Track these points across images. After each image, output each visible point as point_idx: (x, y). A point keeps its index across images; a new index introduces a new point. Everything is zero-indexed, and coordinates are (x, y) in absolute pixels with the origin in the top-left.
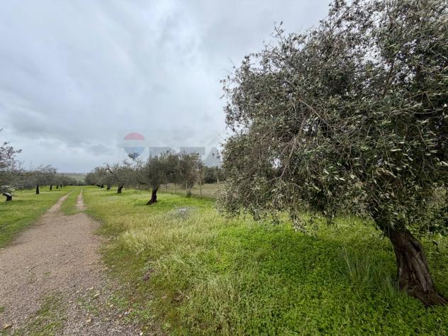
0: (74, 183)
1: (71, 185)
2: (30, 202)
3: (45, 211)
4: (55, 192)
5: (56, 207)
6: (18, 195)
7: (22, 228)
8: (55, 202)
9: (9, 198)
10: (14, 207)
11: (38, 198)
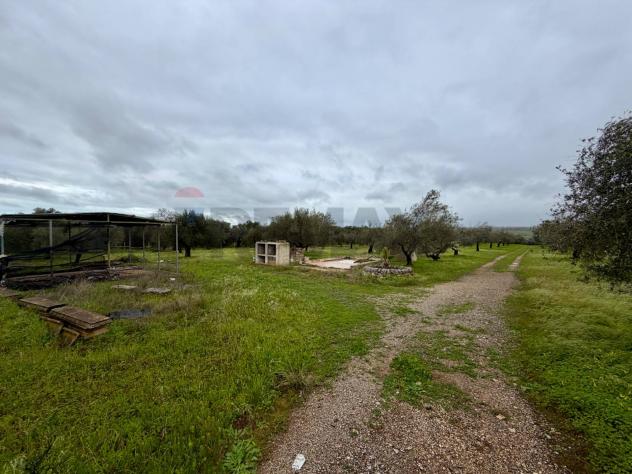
0: (520, 241)
1: (516, 243)
2: (471, 258)
3: (480, 266)
4: (495, 250)
5: (491, 264)
6: (462, 251)
7: (462, 274)
8: (492, 260)
9: (456, 252)
10: (459, 259)
11: (478, 254)
